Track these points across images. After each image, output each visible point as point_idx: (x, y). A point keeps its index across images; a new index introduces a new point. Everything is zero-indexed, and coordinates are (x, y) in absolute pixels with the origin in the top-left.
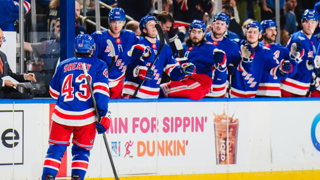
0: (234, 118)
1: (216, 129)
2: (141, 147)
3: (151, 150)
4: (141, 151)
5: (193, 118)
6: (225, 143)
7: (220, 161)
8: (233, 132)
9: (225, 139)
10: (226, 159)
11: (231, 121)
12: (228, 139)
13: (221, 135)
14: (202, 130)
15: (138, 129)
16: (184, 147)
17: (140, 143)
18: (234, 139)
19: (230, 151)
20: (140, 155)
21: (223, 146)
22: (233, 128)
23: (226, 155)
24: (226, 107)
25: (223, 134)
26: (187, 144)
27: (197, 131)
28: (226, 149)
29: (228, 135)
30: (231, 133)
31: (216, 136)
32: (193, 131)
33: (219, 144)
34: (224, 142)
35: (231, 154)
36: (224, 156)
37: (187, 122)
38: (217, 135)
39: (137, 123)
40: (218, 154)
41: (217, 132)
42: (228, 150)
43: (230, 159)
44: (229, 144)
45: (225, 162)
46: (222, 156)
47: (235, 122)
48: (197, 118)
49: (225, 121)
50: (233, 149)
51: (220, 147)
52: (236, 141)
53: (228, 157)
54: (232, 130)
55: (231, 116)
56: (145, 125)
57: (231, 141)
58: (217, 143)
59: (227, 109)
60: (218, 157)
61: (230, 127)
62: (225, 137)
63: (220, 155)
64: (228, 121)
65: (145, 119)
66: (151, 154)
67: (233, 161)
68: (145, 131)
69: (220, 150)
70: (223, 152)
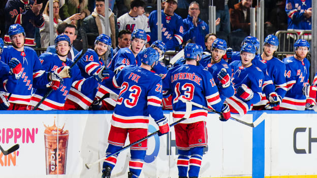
0: (64, 130)
1: (47, 140)
5: (24, 129)
6: (55, 154)
7: (50, 171)
9: (55, 150)
10: (56, 169)
11: (61, 132)
12: (58, 150)
13: (51, 146)
14: (33, 141)
16: (15, 157)
18: (64, 150)
19: (59, 162)
21: (53, 157)
22: (63, 139)
23: (56, 165)
24: (56, 119)
25: (53, 145)
26: (18, 155)
27: (27, 142)
28: (56, 160)
29: (58, 146)
30: (61, 144)
31: (46, 147)
32: (23, 142)
33: (50, 155)
34: (54, 152)
35: (61, 164)
36: (54, 167)
37: (18, 133)
38: (48, 146)
40: (48, 164)
41: (47, 143)
42: (58, 160)
43: (60, 170)
44: (59, 155)
45: (55, 172)
46: (52, 167)
47: (65, 133)
48: (28, 129)
49: (55, 132)
50: (63, 160)
51: (50, 158)
52: (65, 152)
53: (58, 167)
54: (61, 141)
55: (61, 128)
57: (60, 152)
58: (47, 154)
59: (58, 121)
60: (48, 168)
61: (60, 138)
62: (55, 148)
63: (50, 165)
64: (58, 132)
67: (63, 172)
69: (50, 160)
70: (53, 162)
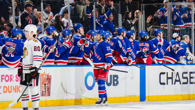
0: (49, 75)
1: (41, 80)
2: (5, 89)
3: (10, 90)
4: (5, 90)
6: (45, 87)
7: (43, 95)
8: (49, 81)
9: (45, 85)
10: (45, 94)
11: (48, 76)
13: (43, 83)
15: (4, 80)
17: (5, 87)
18: (49, 84)
19: (47, 90)
20: (5, 92)
23: (45, 92)
24: (45, 70)
25: (44, 82)
28: (45, 89)
29: (46, 83)
30: (48, 82)
33: (42, 87)
34: (44, 86)
35: (48, 91)
36: (45, 93)
38: (41, 83)
39: (3, 77)
40: (42, 91)
41: (41, 81)
42: (46, 90)
43: (47, 94)
44: (47, 87)
45: (45, 95)
46: (44, 93)
47: (50, 76)
49: (45, 76)
50: (49, 89)
51: (42, 88)
53: (46, 93)
54: (48, 80)
55: (48, 74)
56: (7, 78)
57: (48, 86)
58: (41, 86)
59: (46, 70)
60: (42, 93)
62: (45, 83)
63: (43, 92)
64: (46, 76)
65: (7, 76)
66: (10, 92)
67: (49, 95)
68: (7, 81)
70: (44, 90)
